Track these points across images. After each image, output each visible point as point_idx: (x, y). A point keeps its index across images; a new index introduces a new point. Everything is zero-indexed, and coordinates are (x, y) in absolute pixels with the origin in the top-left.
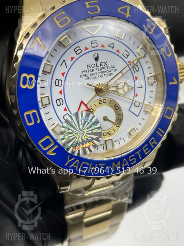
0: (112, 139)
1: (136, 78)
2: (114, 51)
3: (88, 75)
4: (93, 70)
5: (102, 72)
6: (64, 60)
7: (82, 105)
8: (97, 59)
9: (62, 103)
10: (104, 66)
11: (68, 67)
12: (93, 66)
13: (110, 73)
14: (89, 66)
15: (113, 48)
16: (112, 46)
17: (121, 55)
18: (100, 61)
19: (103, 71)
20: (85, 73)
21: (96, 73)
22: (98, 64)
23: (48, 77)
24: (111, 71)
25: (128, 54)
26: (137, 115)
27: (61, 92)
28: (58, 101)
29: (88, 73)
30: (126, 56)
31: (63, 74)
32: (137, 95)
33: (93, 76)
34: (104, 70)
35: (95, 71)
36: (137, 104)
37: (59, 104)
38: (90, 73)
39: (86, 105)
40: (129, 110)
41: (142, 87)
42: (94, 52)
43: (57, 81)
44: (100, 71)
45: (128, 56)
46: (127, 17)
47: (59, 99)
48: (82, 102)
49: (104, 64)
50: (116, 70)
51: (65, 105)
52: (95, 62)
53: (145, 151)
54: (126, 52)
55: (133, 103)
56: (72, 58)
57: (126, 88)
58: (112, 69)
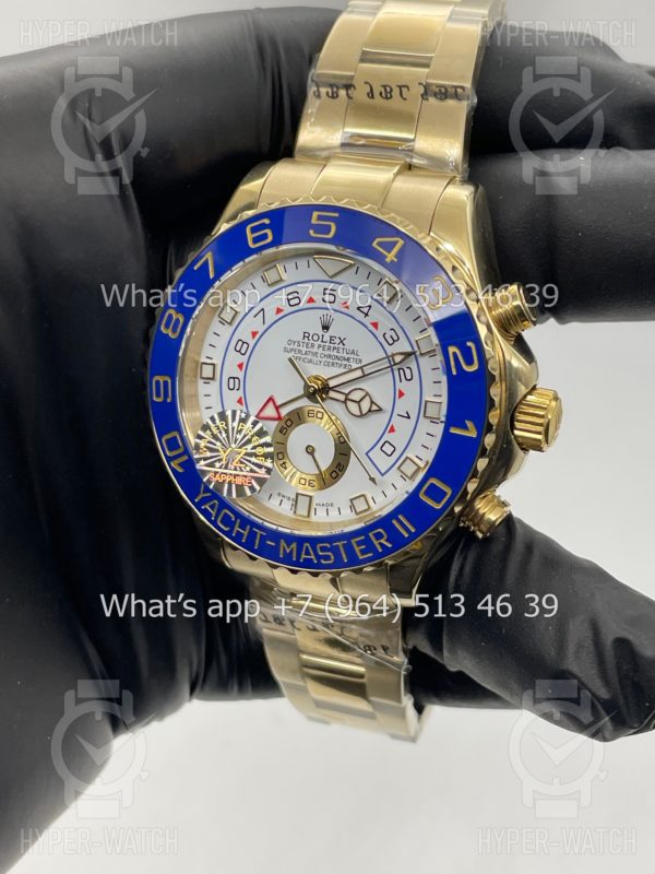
0: (311, 497)
1: (401, 394)
2: (367, 321)
3: (300, 351)
4: (313, 346)
5: (330, 356)
6: (263, 310)
7: (271, 404)
8: (326, 328)
9: (237, 387)
10: (336, 346)
11: (268, 323)
12: (316, 338)
13: (346, 362)
14: (306, 335)
15: (366, 315)
16: (365, 310)
17: (379, 334)
18: (331, 332)
19: (332, 353)
20: (295, 347)
21: (316, 353)
22: (327, 338)
23: (226, 331)
24: (348, 359)
25: (396, 338)
26: (383, 471)
27: (240, 366)
28: (232, 380)
29: (301, 348)
30: (391, 342)
31: (254, 334)
32: (392, 430)
33: (309, 357)
34: (335, 353)
35: (315, 350)
36: (388, 449)
37: (231, 387)
38: (304, 349)
39: (277, 408)
40: (367, 454)
41: (409, 417)
42: (325, 312)
43: (240, 343)
44: (326, 353)
45: (394, 341)
46: (388, 260)
47: (234, 378)
48: (271, 399)
49: (337, 341)
50: (360, 361)
51: (240, 393)
52: (320, 332)
53: (357, 549)
54: (392, 333)
55: (380, 443)
56: (279, 311)
57: (365, 405)
58: (352, 356)
